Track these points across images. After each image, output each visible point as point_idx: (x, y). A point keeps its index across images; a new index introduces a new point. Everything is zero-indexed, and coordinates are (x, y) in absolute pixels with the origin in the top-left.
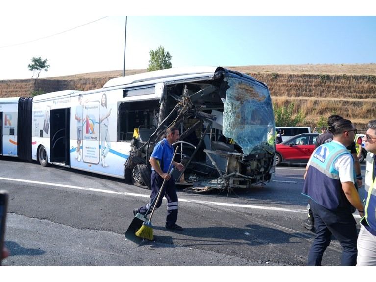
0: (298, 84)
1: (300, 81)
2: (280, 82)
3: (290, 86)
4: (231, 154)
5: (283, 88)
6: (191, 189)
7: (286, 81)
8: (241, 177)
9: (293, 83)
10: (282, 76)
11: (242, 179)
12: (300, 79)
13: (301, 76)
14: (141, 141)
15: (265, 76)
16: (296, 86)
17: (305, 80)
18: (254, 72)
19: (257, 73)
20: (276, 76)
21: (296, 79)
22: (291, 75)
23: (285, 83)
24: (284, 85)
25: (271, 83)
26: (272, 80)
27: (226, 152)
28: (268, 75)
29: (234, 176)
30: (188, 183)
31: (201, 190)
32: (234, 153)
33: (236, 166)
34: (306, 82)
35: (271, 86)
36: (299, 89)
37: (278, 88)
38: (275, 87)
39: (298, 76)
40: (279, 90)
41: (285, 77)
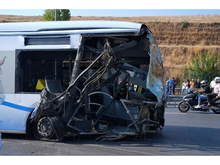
0: (210, 33)
1: (211, 30)
2: (190, 31)
3: (201, 35)
4: (146, 102)
5: (193, 37)
6: (105, 137)
7: (197, 30)
8: (152, 123)
9: (204, 32)
10: (192, 25)
11: (153, 125)
12: (210, 28)
13: (212, 25)
14: (50, 92)
15: (175, 25)
16: (206, 35)
17: (216, 29)
18: (164, 21)
19: (166, 22)
20: (186, 25)
21: (207, 28)
22: (201, 24)
23: (195, 32)
24: (195, 34)
25: (181, 32)
26: (182, 29)
27: (141, 101)
28: (178, 24)
29: (145, 122)
30: (98, 132)
31: (116, 137)
32: (148, 102)
33: (147, 114)
34: (217, 30)
35: (181, 35)
36: (210, 38)
37: (188, 37)
38: (185, 37)
39: (208, 25)
40: (190, 39)
41: (196, 26)
